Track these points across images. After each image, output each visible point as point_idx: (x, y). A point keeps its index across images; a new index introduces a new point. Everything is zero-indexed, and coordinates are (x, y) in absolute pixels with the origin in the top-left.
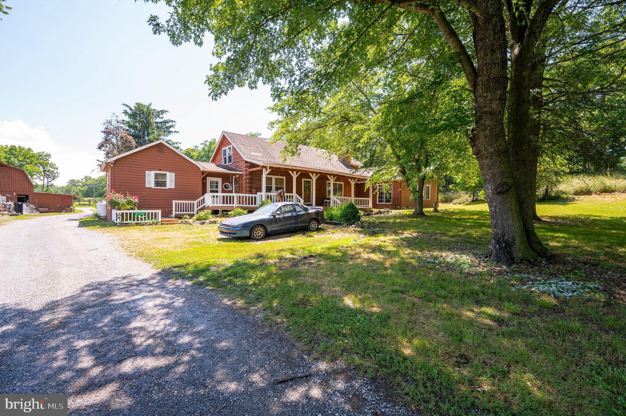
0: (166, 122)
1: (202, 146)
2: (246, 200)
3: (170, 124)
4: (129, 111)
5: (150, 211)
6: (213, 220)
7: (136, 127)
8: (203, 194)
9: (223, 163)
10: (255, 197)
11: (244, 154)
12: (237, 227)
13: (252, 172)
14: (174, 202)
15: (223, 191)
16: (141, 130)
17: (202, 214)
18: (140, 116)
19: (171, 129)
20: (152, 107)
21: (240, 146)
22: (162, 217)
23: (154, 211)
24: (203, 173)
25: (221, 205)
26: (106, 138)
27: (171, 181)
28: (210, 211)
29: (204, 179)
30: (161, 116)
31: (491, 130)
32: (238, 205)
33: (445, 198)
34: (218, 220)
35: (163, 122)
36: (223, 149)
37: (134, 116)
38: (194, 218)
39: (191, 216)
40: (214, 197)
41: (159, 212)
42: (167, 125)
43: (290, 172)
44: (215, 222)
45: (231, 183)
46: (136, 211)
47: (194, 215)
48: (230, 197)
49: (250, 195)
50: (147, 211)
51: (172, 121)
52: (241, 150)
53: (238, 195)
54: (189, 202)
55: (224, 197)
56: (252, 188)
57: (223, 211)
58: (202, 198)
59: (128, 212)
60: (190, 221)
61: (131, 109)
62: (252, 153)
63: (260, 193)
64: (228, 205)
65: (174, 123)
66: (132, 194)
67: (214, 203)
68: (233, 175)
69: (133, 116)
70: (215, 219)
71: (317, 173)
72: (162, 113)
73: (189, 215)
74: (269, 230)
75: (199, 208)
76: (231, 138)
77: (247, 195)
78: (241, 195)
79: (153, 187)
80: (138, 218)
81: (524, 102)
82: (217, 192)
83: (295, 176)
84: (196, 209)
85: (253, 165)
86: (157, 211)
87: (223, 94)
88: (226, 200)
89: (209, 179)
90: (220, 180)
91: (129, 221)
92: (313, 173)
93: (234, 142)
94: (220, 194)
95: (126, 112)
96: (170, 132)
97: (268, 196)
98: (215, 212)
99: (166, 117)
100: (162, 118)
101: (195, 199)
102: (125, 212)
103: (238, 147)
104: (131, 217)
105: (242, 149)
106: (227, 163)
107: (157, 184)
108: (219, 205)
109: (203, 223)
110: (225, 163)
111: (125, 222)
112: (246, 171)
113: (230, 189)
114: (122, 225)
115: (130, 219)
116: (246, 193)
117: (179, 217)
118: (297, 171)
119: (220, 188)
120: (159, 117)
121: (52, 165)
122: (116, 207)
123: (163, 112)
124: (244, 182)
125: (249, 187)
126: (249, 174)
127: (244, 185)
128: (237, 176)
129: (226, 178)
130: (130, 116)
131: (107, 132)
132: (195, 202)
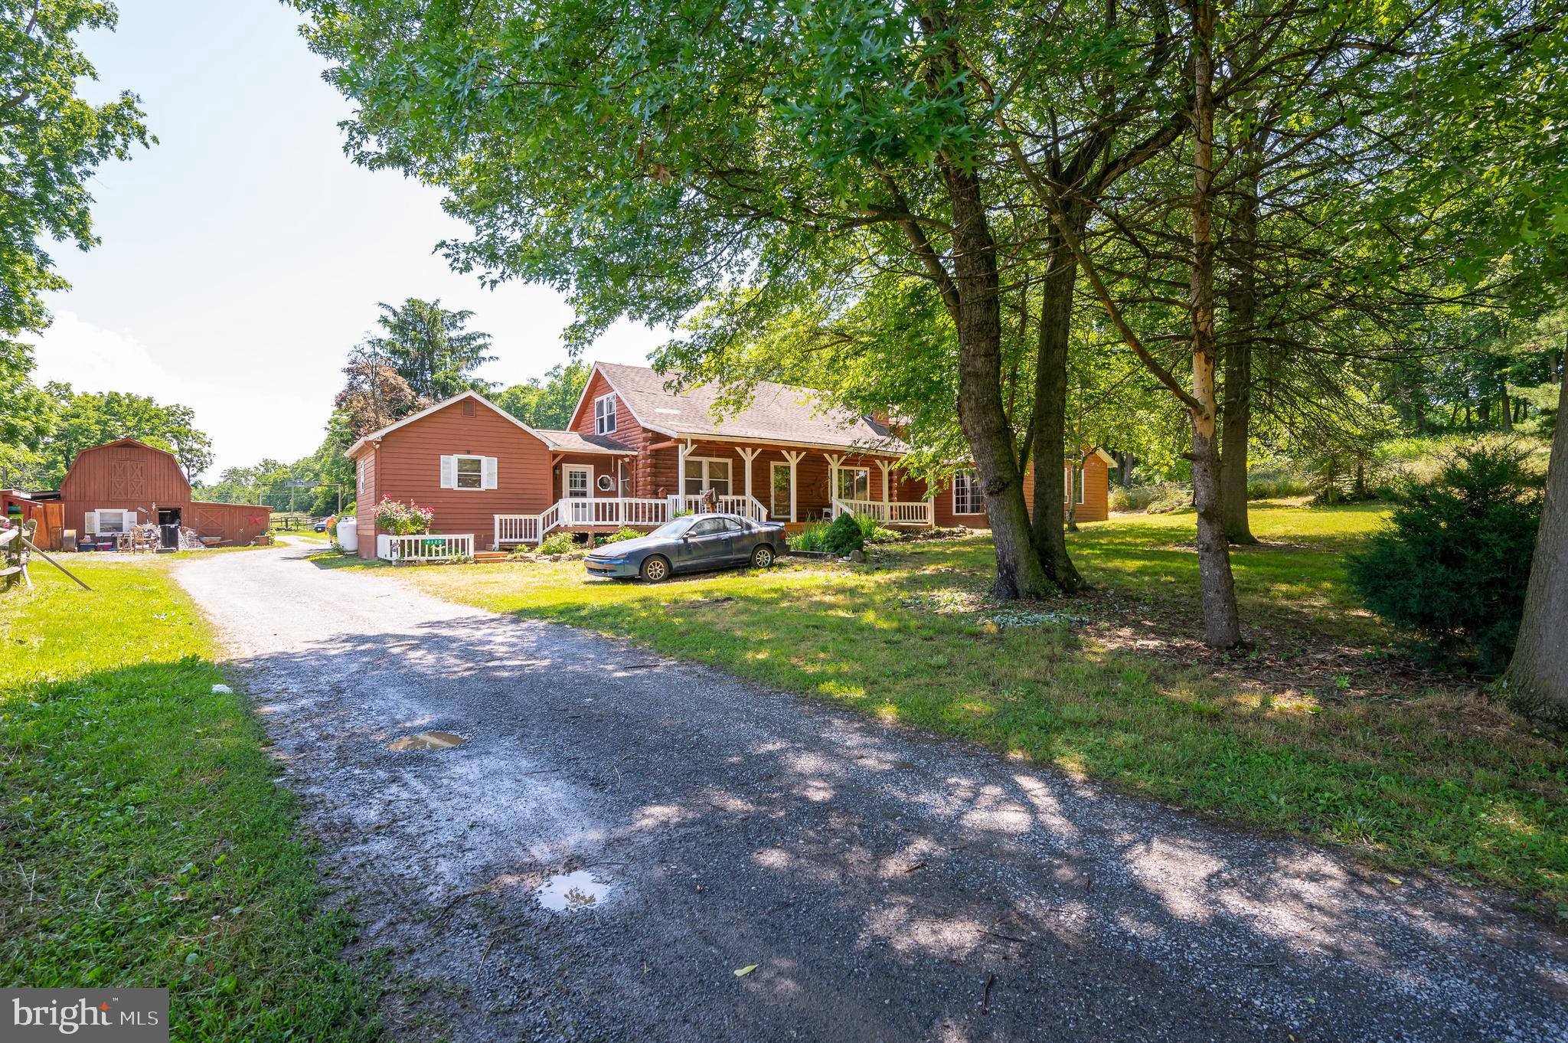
0: (470, 338)
1: (550, 379)
2: (644, 512)
3: (480, 341)
4: (391, 318)
5: (453, 537)
6: (575, 552)
7: (407, 353)
8: (555, 501)
9: (597, 432)
10: (663, 506)
11: (640, 413)
12: (616, 559)
13: (657, 451)
14: (497, 517)
15: (598, 494)
16: (416, 359)
17: (554, 541)
18: (414, 329)
19: (483, 353)
20: (441, 307)
21: (632, 394)
22: (476, 549)
23: (460, 537)
24: (555, 455)
25: (593, 523)
26: (351, 385)
27: (490, 475)
28: (569, 535)
29: (557, 467)
30: (459, 324)
31: (976, 400)
32: (628, 522)
33: (1129, 498)
34: (586, 552)
35: (464, 338)
36: (597, 400)
37: (402, 329)
38: (539, 550)
39: (532, 546)
40: (577, 505)
41: (470, 538)
42: (474, 344)
43: (738, 449)
44: (580, 557)
45: (615, 475)
46: (428, 536)
47: (536, 544)
48: (611, 505)
49: (653, 501)
50: (447, 537)
51: (484, 335)
52: (633, 404)
53: (627, 500)
54: (527, 517)
55: (597, 505)
56: (658, 486)
57: (596, 535)
58: (553, 508)
59: (413, 538)
60: (532, 555)
61: (395, 313)
62: (658, 410)
63: (674, 497)
64: (607, 522)
65: (488, 341)
66: (421, 504)
67: (577, 519)
68: (617, 457)
69: (400, 328)
70: (580, 552)
71: (799, 450)
72: (462, 318)
73: (528, 544)
74: (675, 565)
75: (547, 530)
76: (613, 378)
77: (646, 501)
78: (634, 501)
79: (456, 488)
80: (430, 551)
81: (1055, 347)
82: (584, 494)
83: (749, 458)
84: (540, 533)
85: (658, 437)
86: (465, 536)
87: (586, 345)
88: (601, 512)
89: (567, 468)
90: (589, 470)
91: (414, 557)
92: (789, 449)
93: (619, 385)
94: (591, 500)
95: (384, 321)
96: (480, 360)
97: (690, 503)
98: (581, 538)
99: (470, 326)
100: (462, 328)
101: (539, 511)
102: (406, 538)
103: (628, 399)
104: (418, 548)
105: (637, 401)
106: (606, 432)
107: (463, 480)
108: (589, 522)
109: (556, 560)
110: (602, 431)
111: (406, 558)
112: (645, 448)
113: (612, 487)
114: (401, 564)
115: (416, 553)
116: (644, 496)
117: (508, 548)
118: (754, 447)
119: (590, 487)
120: (455, 327)
121: (198, 437)
122: (391, 529)
123: (462, 315)
124: (640, 472)
125: (652, 483)
126: (651, 456)
127: (641, 480)
128: (627, 460)
129: (603, 464)
130: (394, 328)
131: (353, 371)
132: (540, 518)
